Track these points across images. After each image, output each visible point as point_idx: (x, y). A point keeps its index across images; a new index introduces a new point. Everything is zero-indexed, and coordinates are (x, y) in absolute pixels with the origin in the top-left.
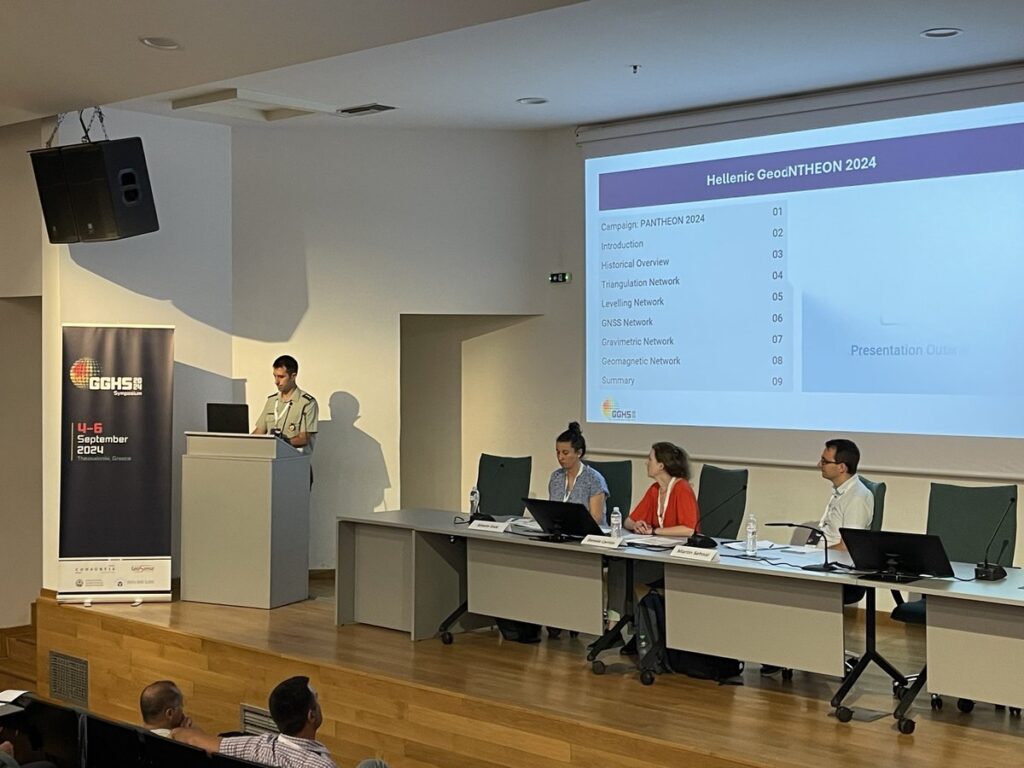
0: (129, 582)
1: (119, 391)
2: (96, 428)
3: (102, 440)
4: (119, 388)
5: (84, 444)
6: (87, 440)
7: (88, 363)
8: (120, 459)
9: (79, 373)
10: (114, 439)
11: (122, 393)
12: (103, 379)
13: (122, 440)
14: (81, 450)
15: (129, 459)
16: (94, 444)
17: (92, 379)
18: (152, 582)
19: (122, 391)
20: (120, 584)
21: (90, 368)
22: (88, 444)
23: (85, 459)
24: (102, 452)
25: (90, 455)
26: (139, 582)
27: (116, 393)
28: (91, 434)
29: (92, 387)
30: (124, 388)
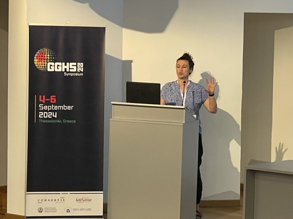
0: (74, 210)
1: (68, 72)
2: (52, 99)
3: (56, 108)
4: (68, 70)
5: (44, 111)
6: (46, 108)
7: (47, 53)
8: (68, 121)
9: (40, 60)
10: (64, 107)
11: (69, 74)
12: (57, 64)
13: (69, 108)
14: (41, 115)
15: (75, 121)
16: (50, 111)
17: (49, 64)
18: (90, 209)
19: (69, 72)
20: (68, 211)
21: (48, 56)
22: (47, 111)
23: (44, 121)
24: (56, 116)
25: (48, 119)
26: (81, 210)
27: (65, 74)
28: (48, 103)
29: (49, 70)
30: (71, 70)
